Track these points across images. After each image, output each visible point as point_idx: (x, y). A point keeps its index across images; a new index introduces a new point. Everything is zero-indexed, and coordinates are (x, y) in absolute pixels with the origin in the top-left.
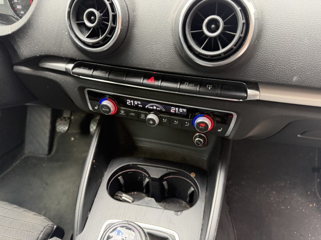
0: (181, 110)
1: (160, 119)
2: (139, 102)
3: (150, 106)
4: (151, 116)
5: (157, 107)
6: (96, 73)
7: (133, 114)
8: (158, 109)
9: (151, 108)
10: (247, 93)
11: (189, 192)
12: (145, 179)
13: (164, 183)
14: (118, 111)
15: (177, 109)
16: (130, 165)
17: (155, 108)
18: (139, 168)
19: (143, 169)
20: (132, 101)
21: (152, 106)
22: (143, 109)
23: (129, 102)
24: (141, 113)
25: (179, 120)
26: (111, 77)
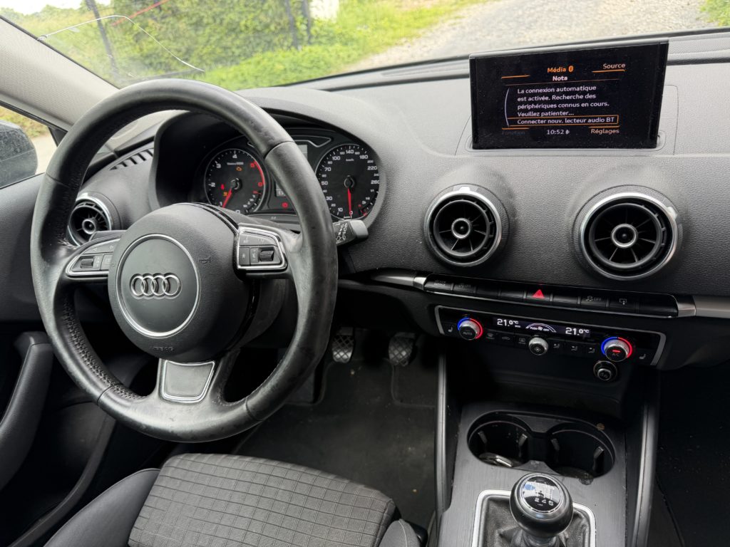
0: (581, 331)
1: (550, 344)
2: (516, 322)
3: (533, 326)
4: (535, 341)
5: (544, 327)
6: (457, 288)
7: (506, 338)
8: (545, 330)
9: (536, 329)
10: (677, 309)
11: (597, 454)
12: (520, 435)
13: (552, 441)
14: (485, 334)
15: (575, 330)
16: (494, 413)
17: (540, 329)
18: (510, 419)
19: (516, 420)
20: (505, 321)
21: (537, 327)
22: (523, 330)
23: (500, 322)
24: (518, 337)
25: (578, 345)
26: (480, 292)
